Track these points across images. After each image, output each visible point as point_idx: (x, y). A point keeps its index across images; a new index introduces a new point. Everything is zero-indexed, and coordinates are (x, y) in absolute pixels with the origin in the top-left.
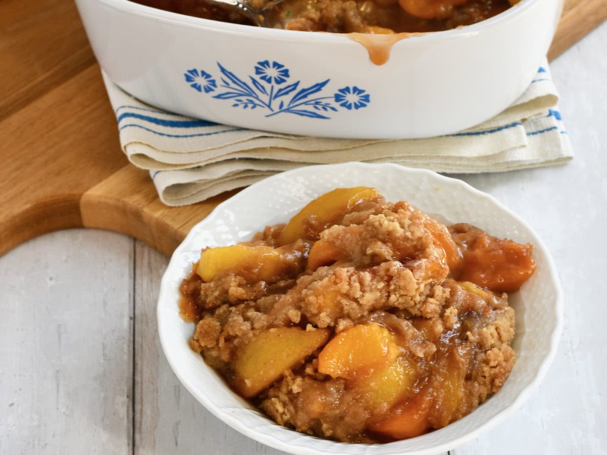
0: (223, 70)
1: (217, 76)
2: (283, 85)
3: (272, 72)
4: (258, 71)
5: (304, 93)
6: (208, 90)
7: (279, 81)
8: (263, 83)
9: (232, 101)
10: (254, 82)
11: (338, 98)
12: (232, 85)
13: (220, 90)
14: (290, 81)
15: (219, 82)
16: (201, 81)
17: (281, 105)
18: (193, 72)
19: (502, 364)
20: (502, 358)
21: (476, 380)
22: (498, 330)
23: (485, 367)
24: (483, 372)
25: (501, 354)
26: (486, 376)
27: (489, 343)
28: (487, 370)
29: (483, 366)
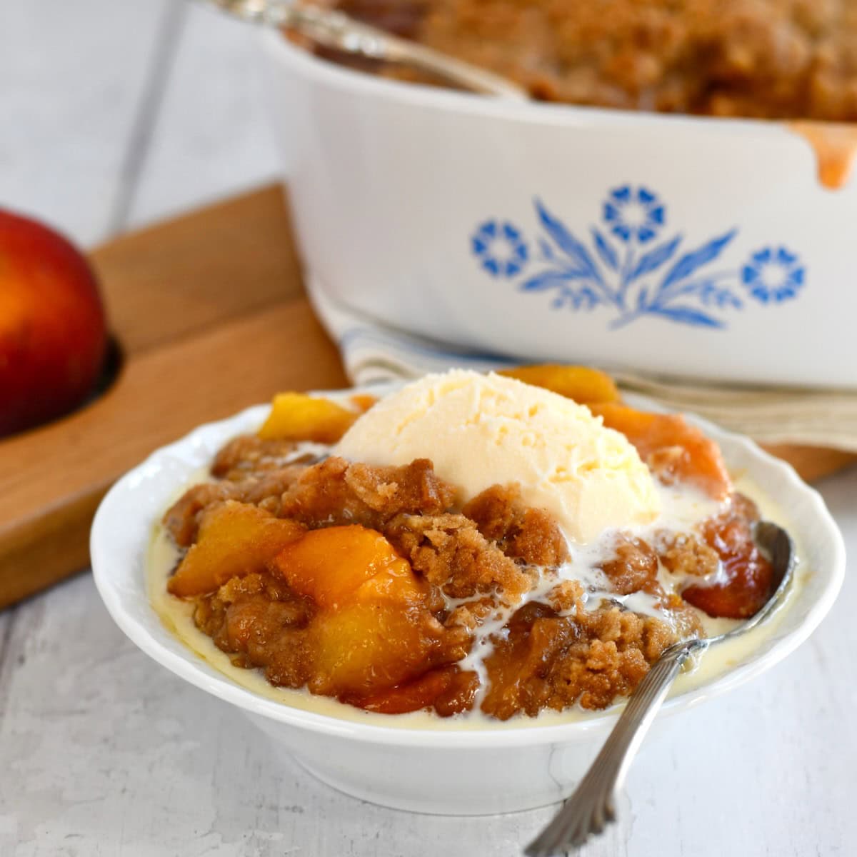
0: (546, 219)
1: (532, 232)
2: (651, 246)
3: (634, 215)
4: (609, 213)
5: (688, 263)
6: (512, 269)
7: (646, 236)
8: (614, 242)
9: (552, 294)
10: (600, 242)
11: (748, 274)
12: (559, 253)
13: (534, 267)
14: (664, 235)
15: (534, 249)
16: (501, 249)
17: (642, 296)
18: (489, 229)
19: (611, 673)
20: (617, 664)
21: (552, 684)
22: (649, 633)
23: (577, 663)
24: (570, 672)
25: (618, 655)
26: (571, 679)
27: (610, 635)
28: (577, 670)
29: (573, 661)
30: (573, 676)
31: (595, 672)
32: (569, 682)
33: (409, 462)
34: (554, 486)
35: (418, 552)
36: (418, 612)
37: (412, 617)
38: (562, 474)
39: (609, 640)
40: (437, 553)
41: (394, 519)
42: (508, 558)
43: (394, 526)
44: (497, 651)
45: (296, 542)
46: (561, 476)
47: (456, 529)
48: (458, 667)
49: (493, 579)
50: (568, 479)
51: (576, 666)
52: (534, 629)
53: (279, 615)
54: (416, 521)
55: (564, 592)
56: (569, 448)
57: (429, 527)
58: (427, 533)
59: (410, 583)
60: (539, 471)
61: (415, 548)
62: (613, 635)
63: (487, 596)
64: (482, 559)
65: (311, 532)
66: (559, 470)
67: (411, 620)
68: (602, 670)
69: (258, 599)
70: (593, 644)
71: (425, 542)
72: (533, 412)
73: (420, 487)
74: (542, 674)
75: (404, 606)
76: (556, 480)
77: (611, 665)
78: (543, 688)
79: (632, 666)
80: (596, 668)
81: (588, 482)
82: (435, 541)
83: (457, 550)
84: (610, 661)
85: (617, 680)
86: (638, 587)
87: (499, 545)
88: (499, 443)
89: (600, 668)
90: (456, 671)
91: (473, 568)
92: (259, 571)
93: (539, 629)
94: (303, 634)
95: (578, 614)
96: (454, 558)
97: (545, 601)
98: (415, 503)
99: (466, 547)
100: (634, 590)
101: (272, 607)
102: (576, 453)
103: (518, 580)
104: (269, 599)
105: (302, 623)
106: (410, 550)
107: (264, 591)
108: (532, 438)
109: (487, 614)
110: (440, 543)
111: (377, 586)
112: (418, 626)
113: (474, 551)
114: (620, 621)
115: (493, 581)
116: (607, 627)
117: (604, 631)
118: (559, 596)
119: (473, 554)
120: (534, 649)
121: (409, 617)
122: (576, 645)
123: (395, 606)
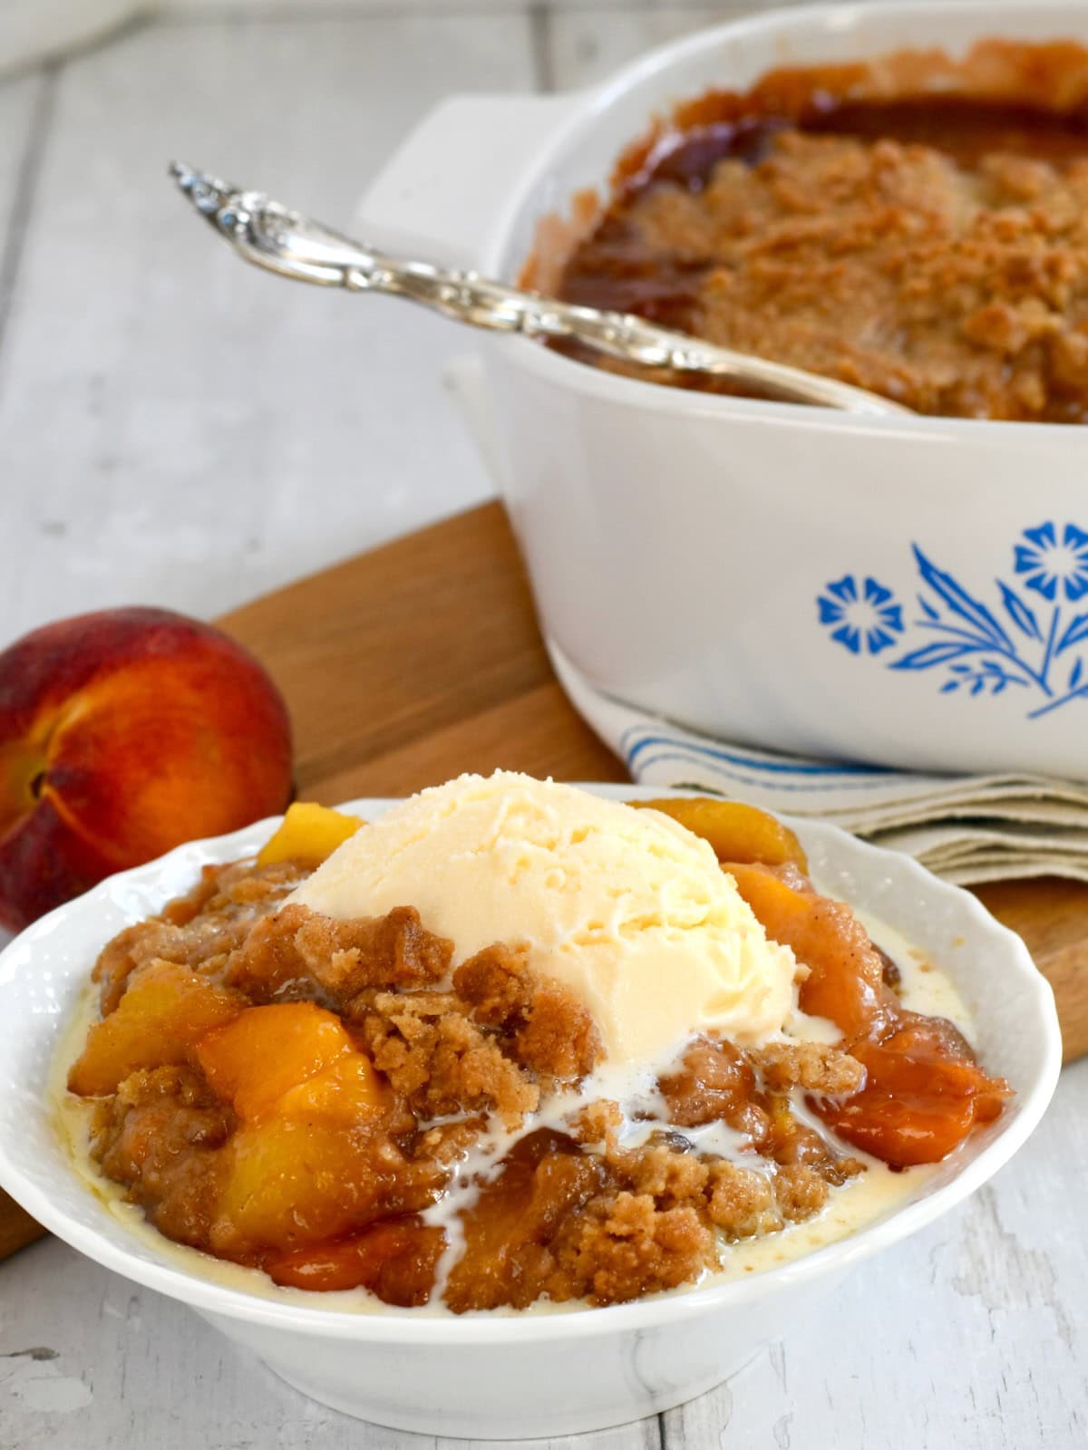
0: (926, 569)
1: (908, 590)
2: (1085, 604)
3: (1060, 561)
4: (1023, 561)
6: (879, 643)
7: (1077, 590)
8: (1032, 599)
9: (942, 673)
10: (1009, 598)
12: (949, 618)
13: (912, 638)
15: (911, 613)
16: (862, 615)
17: (1076, 673)
18: (844, 586)
19: (641, 1242)
20: (651, 1230)
21: (555, 1253)
22: (715, 1184)
23: (591, 1225)
24: (581, 1237)
25: (654, 1217)
26: (581, 1249)
27: (648, 1187)
28: (590, 1236)
29: (585, 1222)
30: (585, 1244)
31: (617, 1238)
32: (579, 1252)
33: (387, 911)
34: (578, 948)
35: (383, 1043)
36: (369, 1135)
37: (358, 1141)
38: (595, 933)
39: (644, 1193)
40: (408, 1049)
41: (359, 996)
42: (508, 1061)
43: (358, 1006)
44: (483, 1199)
45: (228, 1022)
46: (594, 937)
47: (438, 1016)
48: (420, 1219)
49: (482, 1090)
50: (604, 940)
51: (590, 1230)
52: (540, 1169)
53: (187, 1126)
54: (383, 1001)
55: (591, 1116)
56: (616, 894)
57: (399, 1012)
58: (395, 1019)
59: (365, 1091)
60: (559, 928)
61: (379, 1038)
62: (654, 1187)
63: (474, 1114)
64: (467, 1061)
65: (256, 1009)
66: (593, 927)
67: (355, 1145)
68: (628, 1238)
69: (167, 1102)
70: (619, 1198)
71: (394, 1032)
72: (578, 837)
73: (392, 953)
74: (546, 1239)
75: (348, 1124)
76: (584, 942)
77: (642, 1231)
78: (540, 1260)
79: (677, 1233)
80: (618, 1234)
81: (634, 947)
82: (406, 1032)
83: (437, 1045)
84: (639, 1225)
85: (649, 1253)
86: (714, 1112)
87: (498, 1042)
88: (513, 881)
89: (624, 1234)
90: (417, 1224)
91: (454, 1071)
92: (176, 1064)
93: (546, 1170)
94: (212, 1157)
95: (607, 1152)
96: (432, 1058)
97: (561, 1127)
98: (385, 977)
99: (450, 1041)
100: (707, 1119)
101: (181, 1116)
102: (624, 900)
103: (518, 1093)
104: (180, 1104)
105: (217, 1141)
106: (373, 1040)
107: (176, 1092)
108: (561, 876)
109: (472, 1142)
110: (411, 1036)
111: (308, 1095)
112: (364, 1155)
113: (458, 1049)
114: (667, 1167)
115: (482, 1094)
116: (647, 1175)
117: (643, 1180)
118: (584, 1122)
119: (456, 1053)
120: (536, 1201)
121: (353, 1140)
122: (599, 1197)
123: (333, 1122)
